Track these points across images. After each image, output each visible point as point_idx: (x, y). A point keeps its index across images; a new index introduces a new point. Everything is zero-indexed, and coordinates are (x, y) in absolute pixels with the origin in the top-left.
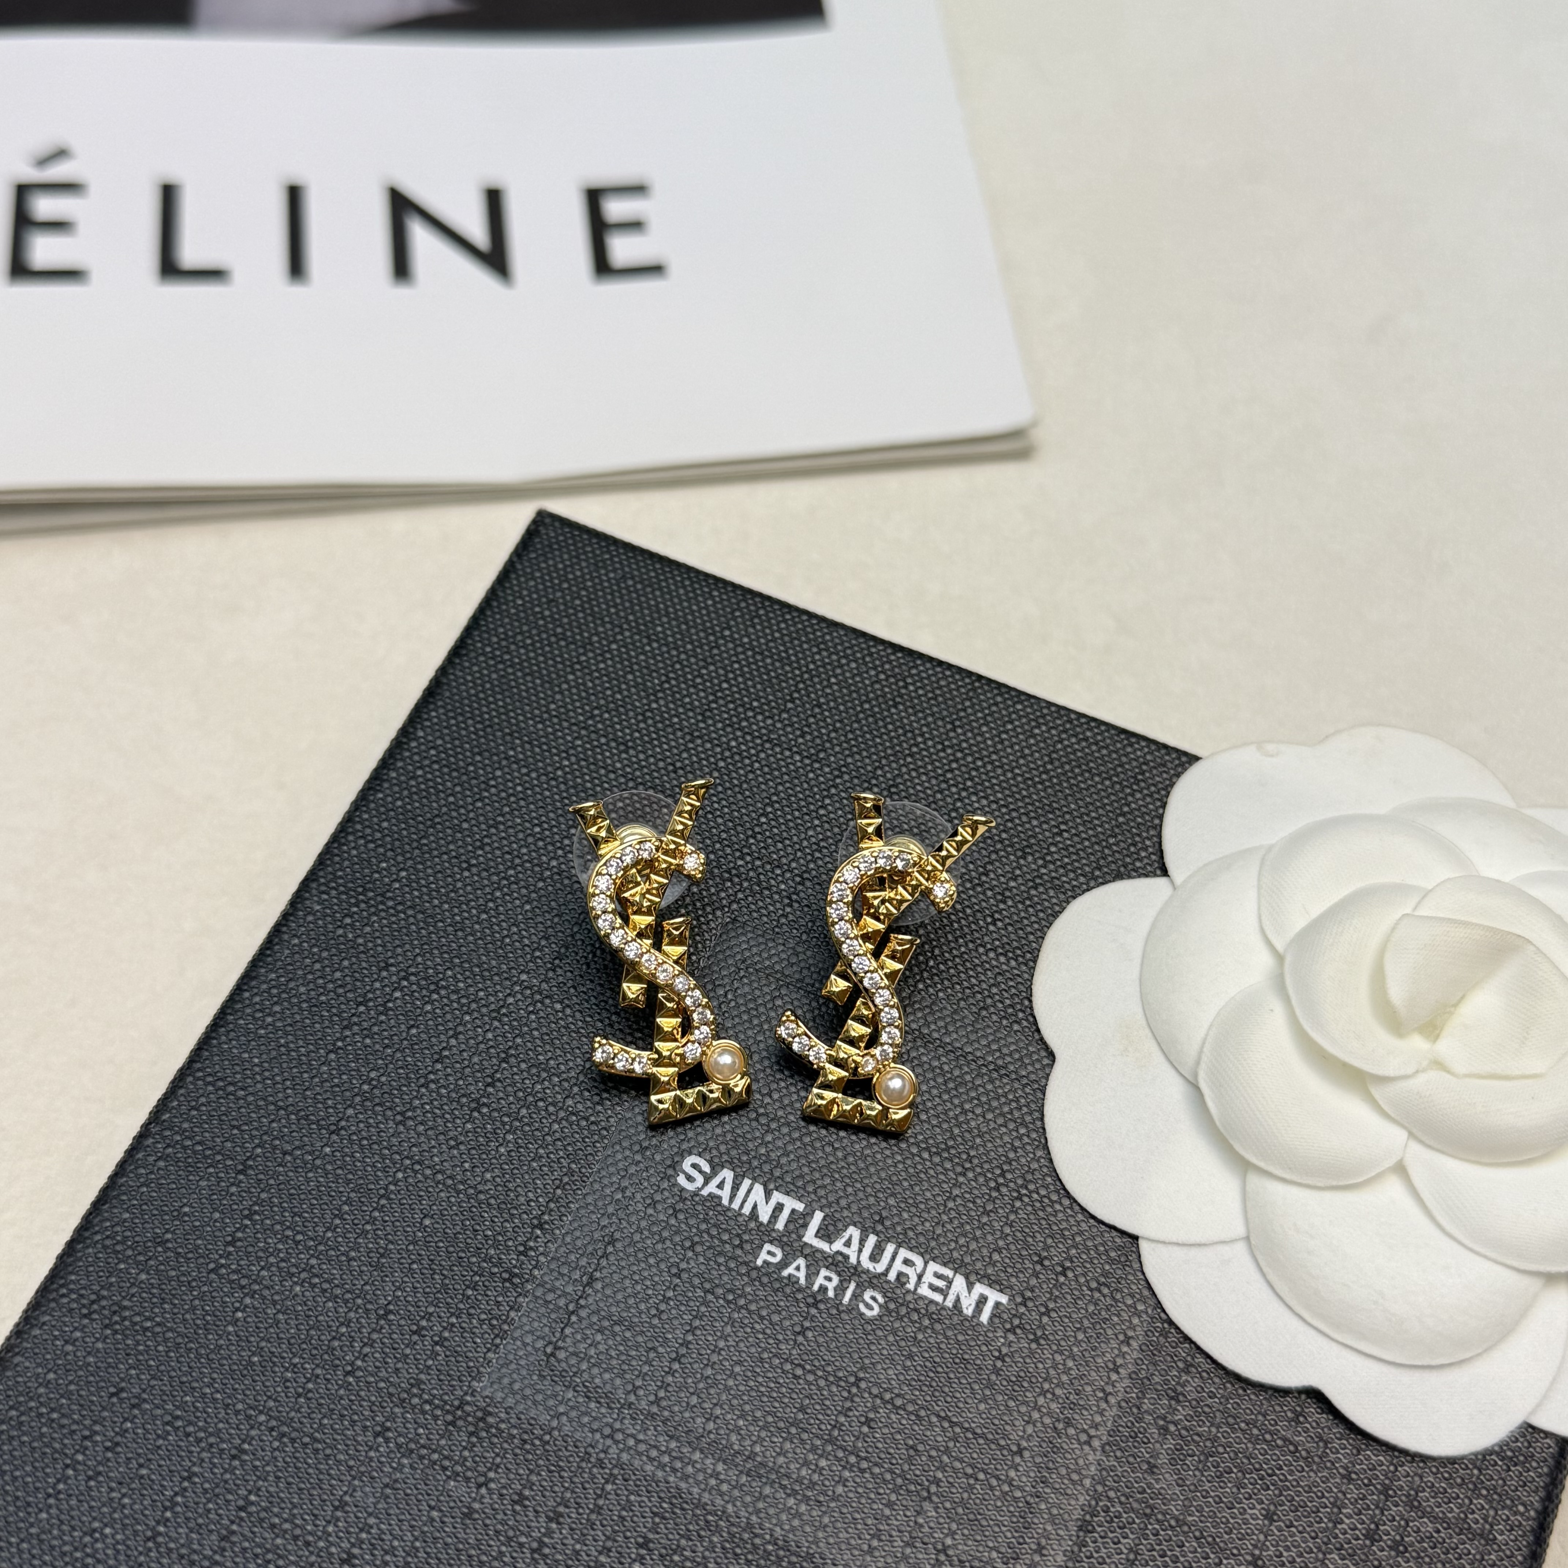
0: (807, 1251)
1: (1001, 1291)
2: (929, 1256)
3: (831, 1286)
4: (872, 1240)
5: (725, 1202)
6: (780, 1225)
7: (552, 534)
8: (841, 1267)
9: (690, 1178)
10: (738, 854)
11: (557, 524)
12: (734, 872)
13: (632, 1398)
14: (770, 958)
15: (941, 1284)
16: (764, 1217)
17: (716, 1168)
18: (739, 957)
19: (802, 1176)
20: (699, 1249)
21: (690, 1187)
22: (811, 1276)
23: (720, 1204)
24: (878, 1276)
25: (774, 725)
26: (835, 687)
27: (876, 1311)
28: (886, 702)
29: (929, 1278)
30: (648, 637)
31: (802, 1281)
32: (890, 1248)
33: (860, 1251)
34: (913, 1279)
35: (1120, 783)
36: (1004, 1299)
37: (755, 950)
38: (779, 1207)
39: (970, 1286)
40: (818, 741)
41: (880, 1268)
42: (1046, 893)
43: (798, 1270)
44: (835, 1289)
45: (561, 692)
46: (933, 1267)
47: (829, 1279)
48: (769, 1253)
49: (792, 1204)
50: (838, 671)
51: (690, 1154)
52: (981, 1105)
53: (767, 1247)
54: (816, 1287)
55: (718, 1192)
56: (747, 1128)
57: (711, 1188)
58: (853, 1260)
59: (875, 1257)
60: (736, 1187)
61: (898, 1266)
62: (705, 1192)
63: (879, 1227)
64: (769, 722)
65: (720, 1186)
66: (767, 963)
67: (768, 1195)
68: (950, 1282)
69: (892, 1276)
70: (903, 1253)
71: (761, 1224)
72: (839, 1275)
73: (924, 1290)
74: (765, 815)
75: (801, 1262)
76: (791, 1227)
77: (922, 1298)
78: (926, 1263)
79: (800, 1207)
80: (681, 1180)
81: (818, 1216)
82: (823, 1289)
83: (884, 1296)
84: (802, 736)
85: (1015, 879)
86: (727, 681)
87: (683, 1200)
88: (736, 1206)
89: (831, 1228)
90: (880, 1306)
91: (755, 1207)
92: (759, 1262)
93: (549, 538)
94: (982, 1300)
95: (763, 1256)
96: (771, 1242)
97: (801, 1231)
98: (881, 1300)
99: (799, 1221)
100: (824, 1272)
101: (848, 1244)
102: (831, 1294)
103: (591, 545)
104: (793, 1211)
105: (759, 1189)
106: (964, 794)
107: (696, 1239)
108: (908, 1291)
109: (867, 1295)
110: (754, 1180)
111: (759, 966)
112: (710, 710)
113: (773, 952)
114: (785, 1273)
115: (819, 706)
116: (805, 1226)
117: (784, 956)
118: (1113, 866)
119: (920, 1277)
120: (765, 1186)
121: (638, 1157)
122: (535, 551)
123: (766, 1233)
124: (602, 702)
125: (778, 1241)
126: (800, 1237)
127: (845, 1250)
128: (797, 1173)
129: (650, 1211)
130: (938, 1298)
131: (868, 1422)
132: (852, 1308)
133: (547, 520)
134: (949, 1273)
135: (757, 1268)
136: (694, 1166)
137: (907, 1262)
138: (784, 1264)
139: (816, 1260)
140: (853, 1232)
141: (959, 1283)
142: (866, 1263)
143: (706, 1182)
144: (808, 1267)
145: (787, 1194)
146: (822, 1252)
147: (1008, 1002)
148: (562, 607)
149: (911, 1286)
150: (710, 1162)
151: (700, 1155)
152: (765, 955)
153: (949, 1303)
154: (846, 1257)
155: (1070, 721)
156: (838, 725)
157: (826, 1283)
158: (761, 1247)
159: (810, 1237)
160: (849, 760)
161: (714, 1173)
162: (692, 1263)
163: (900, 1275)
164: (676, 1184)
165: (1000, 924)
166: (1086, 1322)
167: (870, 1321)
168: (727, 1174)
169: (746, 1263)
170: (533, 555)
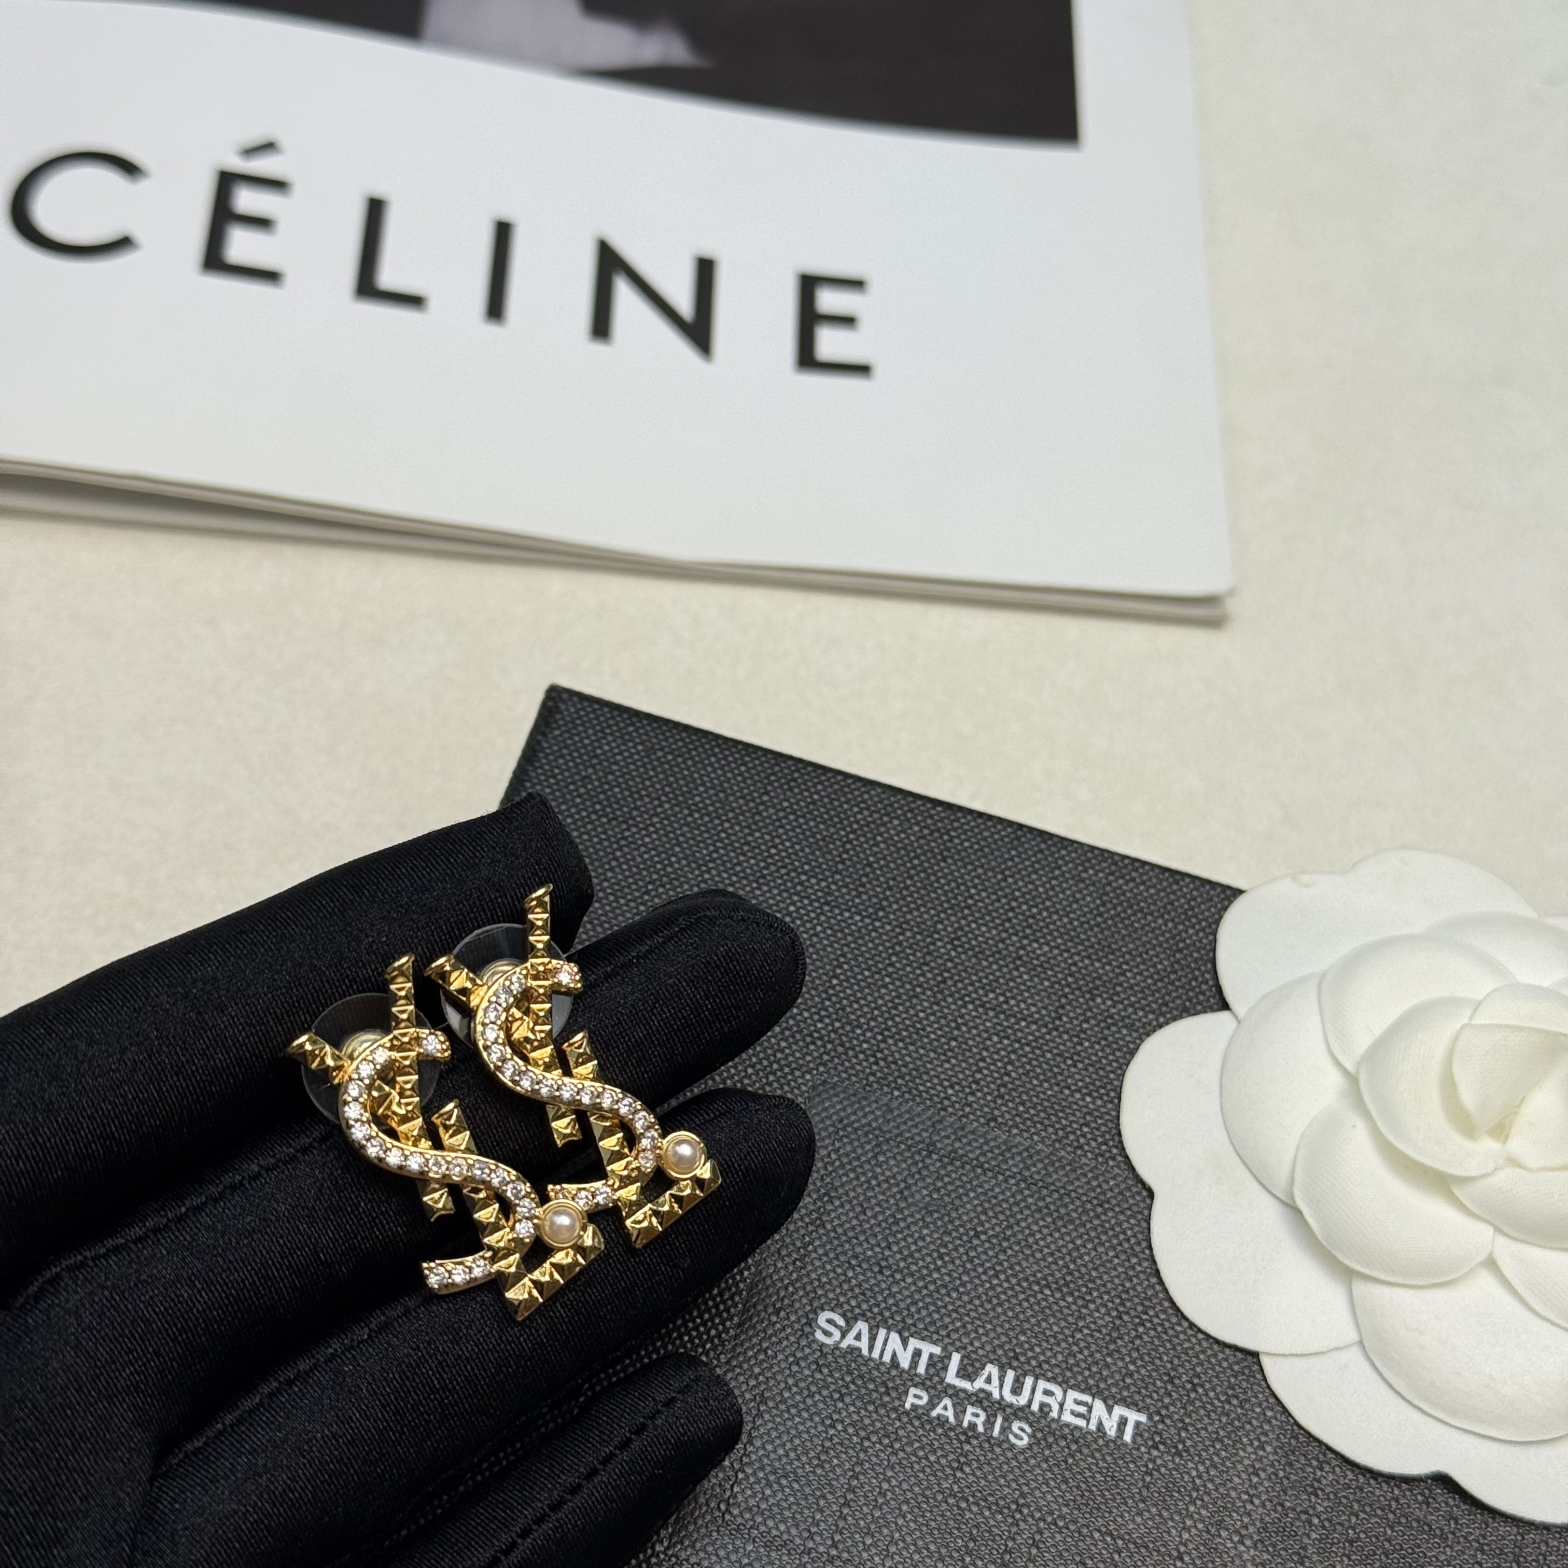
0: (950, 1392)
1: (1139, 1411)
2: (1066, 1385)
3: (980, 1421)
4: (1010, 1375)
5: (865, 1352)
6: (921, 1369)
7: (573, 710)
8: (986, 1403)
9: (827, 1333)
10: (816, 1017)
11: (575, 699)
12: (816, 1035)
13: (810, 1544)
14: (865, 1116)
15: (1082, 1409)
16: (905, 1364)
17: (850, 1322)
18: (835, 1118)
19: (933, 1323)
20: (848, 1400)
21: (828, 1341)
22: (960, 1412)
23: (861, 1356)
24: (1021, 1409)
25: (828, 887)
26: (882, 846)
27: (1026, 1441)
28: (934, 857)
29: (1070, 1405)
30: (689, 808)
31: (952, 1419)
32: (1029, 1381)
33: (1001, 1386)
34: (1055, 1408)
35: (1173, 920)
36: (1143, 1418)
37: (849, 1110)
38: (917, 1353)
39: (1110, 1410)
40: (874, 900)
41: (1023, 1400)
42: (1119, 1032)
43: (945, 1409)
44: (984, 1424)
45: (612, 869)
46: (1072, 1395)
47: (977, 1415)
48: (915, 1396)
49: (929, 1349)
50: (882, 829)
51: (823, 1309)
52: (1091, 1240)
53: (913, 1391)
54: (965, 1424)
55: (856, 1344)
56: (873, 1281)
57: (849, 1340)
58: (996, 1395)
59: (1017, 1390)
60: (873, 1339)
61: (1039, 1397)
62: (844, 1345)
63: (1015, 1364)
64: (824, 884)
65: (858, 1337)
66: (864, 1121)
67: (905, 1343)
68: (1090, 1409)
69: (1035, 1407)
70: (1042, 1385)
71: (903, 1371)
72: (984, 1410)
73: (1067, 1418)
74: (836, 977)
75: (947, 1401)
76: (932, 1371)
77: (1067, 1425)
78: (1065, 1392)
79: (937, 1350)
80: (819, 1335)
81: (956, 1358)
82: (973, 1426)
83: (1031, 1426)
84: (859, 896)
85: (1087, 1021)
86: (775, 847)
87: (824, 1355)
88: (876, 1354)
89: (970, 1369)
90: (1029, 1436)
91: (894, 1355)
92: (908, 1406)
93: (570, 714)
94: (1123, 1422)
95: (910, 1401)
96: (915, 1386)
97: (942, 1374)
98: (1029, 1430)
99: (938, 1365)
100: (970, 1410)
101: (989, 1380)
102: (981, 1429)
103: (613, 718)
104: (931, 1356)
105: (894, 1337)
106: (1025, 942)
107: (844, 1391)
108: (1053, 1420)
109: (1015, 1426)
110: (889, 1329)
111: (856, 1125)
112: (764, 877)
113: (867, 1110)
114: (934, 1414)
115: (870, 865)
116: (945, 1368)
117: (878, 1113)
118: (1178, 1002)
119: (1061, 1405)
120: (900, 1333)
121: (774, 1319)
122: (559, 728)
123: (910, 1378)
124: (655, 876)
125: (922, 1385)
126: (942, 1381)
127: (987, 1387)
128: (928, 1320)
129: (795, 1368)
130: (1081, 1423)
131: (1035, 1544)
132: (1003, 1441)
133: (565, 696)
134: (1087, 1398)
135: (907, 1413)
136: (829, 1321)
137: (1047, 1393)
138: (932, 1405)
139: (961, 1399)
140: (992, 1369)
141: (1099, 1407)
142: (1009, 1397)
143: (843, 1336)
144: (954, 1405)
145: (923, 1339)
146: (965, 1391)
147: (1100, 1140)
148: (596, 783)
149: (1054, 1414)
150: (844, 1315)
151: (832, 1310)
152: (860, 1114)
153: (1093, 1427)
154: (989, 1394)
155: (1115, 864)
156: (891, 883)
157: (974, 1419)
158: (906, 1393)
159: (951, 1377)
160: (909, 917)
161: (849, 1326)
162: (844, 1414)
163: (1043, 1406)
164: (815, 1341)
165: (1080, 1065)
166: (1222, 1433)
167: (1023, 1451)
168: (862, 1326)
169: (895, 1410)
170: (557, 732)
